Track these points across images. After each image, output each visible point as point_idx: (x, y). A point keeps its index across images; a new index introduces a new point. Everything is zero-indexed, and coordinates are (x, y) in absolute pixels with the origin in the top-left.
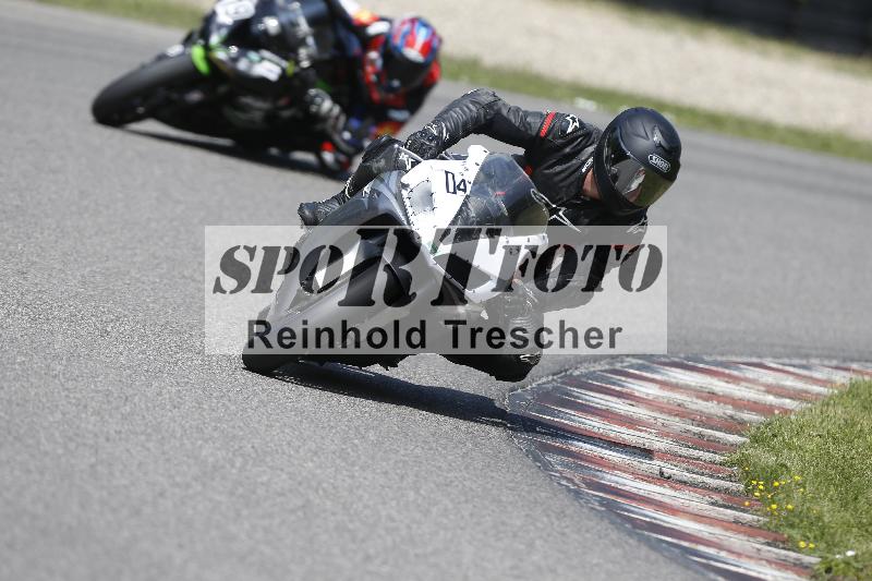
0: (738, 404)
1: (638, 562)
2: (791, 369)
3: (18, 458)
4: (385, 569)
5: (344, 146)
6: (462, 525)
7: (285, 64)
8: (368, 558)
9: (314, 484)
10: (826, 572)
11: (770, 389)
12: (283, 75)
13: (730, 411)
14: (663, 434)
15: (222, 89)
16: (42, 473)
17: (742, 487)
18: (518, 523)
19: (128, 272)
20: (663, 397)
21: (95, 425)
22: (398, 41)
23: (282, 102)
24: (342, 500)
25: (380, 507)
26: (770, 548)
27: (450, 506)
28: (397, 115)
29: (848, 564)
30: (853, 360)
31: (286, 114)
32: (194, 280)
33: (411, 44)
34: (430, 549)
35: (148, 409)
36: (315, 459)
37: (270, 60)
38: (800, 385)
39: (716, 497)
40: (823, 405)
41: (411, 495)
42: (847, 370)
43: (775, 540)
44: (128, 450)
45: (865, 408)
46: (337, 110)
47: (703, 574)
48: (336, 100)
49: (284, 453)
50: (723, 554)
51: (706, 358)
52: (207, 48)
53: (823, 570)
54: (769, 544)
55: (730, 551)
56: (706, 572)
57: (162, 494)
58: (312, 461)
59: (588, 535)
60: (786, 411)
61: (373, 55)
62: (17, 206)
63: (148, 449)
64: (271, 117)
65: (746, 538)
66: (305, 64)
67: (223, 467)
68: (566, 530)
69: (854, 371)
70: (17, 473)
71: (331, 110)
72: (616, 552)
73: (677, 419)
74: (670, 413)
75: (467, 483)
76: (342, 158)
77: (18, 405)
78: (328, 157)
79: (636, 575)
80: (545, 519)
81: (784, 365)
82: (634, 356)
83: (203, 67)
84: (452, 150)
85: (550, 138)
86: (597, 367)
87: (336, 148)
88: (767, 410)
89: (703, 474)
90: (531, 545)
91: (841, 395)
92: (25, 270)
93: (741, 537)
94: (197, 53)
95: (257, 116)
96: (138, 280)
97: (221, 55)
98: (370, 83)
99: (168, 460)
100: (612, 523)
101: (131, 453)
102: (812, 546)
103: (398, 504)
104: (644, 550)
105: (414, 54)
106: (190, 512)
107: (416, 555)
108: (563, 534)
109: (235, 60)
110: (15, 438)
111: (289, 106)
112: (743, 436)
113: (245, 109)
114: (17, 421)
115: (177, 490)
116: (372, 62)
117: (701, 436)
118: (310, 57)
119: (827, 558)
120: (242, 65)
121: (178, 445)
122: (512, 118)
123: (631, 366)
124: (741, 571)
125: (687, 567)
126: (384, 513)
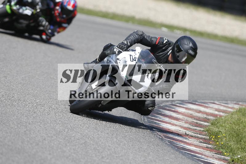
0: (207, 114)
1: (179, 159)
2: (222, 104)
3: (4, 129)
4: (108, 161)
5: (49, 34)
6: (129, 148)
7: (33, 10)
8: (103, 157)
9: (88, 136)
10: (232, 161)
11: (216, 110)
12: (32, 14)
13: (205, 116)
14: (186, 123)
15: (14, 17)
16: (11, 133)
17: (208, 138)
18: (145, 148)
19: (35, 77)
20: (186, 112)
21: (26, 120)
22: (65, 4)
23: (31, 21)
24: (95, 141)
25: (106, 143)
26: (216, 155)
27: (126, 143)
28: (64, 25)
29: (238, 159)
30: (240, 102)
31: (32, 25)
32: (54, 79)
33: (69, 5)
34: (120, 155)
35: (41, 115)
36: (88, 129)
37: (29, 9)
38: (225, 109)
39: (201, 140)
40: (231, 114)
41: (115, 139)
42: (238, 104)
43: (218, 152)
44: (35, 127)
45: (243, 115)
46: (47, 24)
47: (197, 162)
48: (47, 21)
49: (79, 128)
50: (203, 156)
51: (198, 101)
52: (10, 6)
53: (231, 161)
54: (216, 154)
55: (205, 156)
56: (198, 161)
57: (45, 139)
58: (87, 130)
59: (165, 151)
60: (221, 116)
61: (58, 8)
62: (4, 58)
63: (41, 126)
64: (28, 26)
65: (209, 152)
66: (38, 10)
67: (62, 132)
68: (159, 150)
69: (240, 105)
70: (4, 133)
71: (45, 24)
72: (173, 156)
73: (190, 118)
74: (188, 116)
75: (131, 136)
76: (48, 37)
77: (4, 114)
78: (44, 37)
79: (178, 162)
80: (153, 146)
81: (220, 103)
82: (178, 100)
83: (9, 11)
84: (131, 48)
85: (159, 44)
86: (167, 104)
87: (46, 35)
88: (215, 116)
89: (197, 134)
90: (149, 154)
91: (236, 112)
92: (6, 76)
93: (208, 151)
94: (8, 7)
95: (24, 25)
96: (38, 79)
97: (15, 8)
98: (56, 16)
99: (46, 130)
100: (172, 148)
101: (36, 128)
102: (228, 154)
103: (111, 142)
104: (181, 155)
105: (70, 8)
106: (53, 144)
107: (116, 157)
108: (158, 151)
109: (19, 9)
110: (3, 123)
111: (33, 22)
112: (208, 123)
113: (21, 23)
114: (4, 118)
115: (49, 138)
116: (57, 10)
117: (197, 123)
118: (40, 9)
119: (232, 158)
120: (21, 11)
121: (49, 125)
122: (148, 39)
123: (177, 103)
124: (208, 161)
125: (193, 160)
126: (107, 145)
